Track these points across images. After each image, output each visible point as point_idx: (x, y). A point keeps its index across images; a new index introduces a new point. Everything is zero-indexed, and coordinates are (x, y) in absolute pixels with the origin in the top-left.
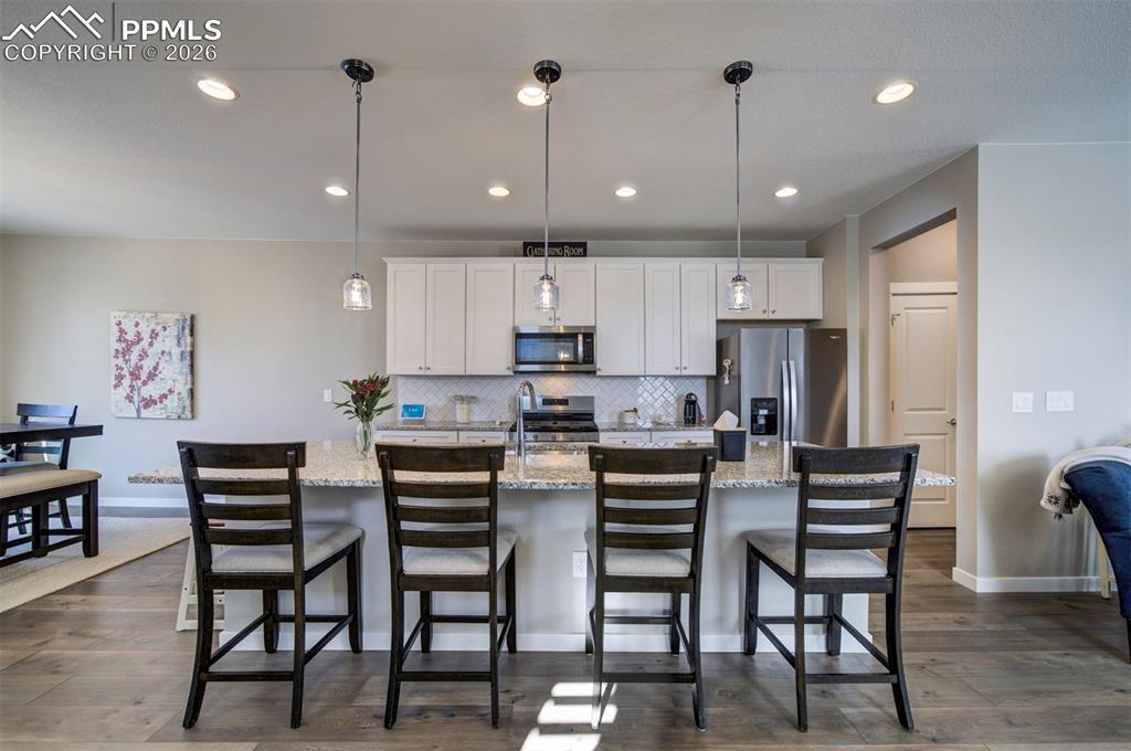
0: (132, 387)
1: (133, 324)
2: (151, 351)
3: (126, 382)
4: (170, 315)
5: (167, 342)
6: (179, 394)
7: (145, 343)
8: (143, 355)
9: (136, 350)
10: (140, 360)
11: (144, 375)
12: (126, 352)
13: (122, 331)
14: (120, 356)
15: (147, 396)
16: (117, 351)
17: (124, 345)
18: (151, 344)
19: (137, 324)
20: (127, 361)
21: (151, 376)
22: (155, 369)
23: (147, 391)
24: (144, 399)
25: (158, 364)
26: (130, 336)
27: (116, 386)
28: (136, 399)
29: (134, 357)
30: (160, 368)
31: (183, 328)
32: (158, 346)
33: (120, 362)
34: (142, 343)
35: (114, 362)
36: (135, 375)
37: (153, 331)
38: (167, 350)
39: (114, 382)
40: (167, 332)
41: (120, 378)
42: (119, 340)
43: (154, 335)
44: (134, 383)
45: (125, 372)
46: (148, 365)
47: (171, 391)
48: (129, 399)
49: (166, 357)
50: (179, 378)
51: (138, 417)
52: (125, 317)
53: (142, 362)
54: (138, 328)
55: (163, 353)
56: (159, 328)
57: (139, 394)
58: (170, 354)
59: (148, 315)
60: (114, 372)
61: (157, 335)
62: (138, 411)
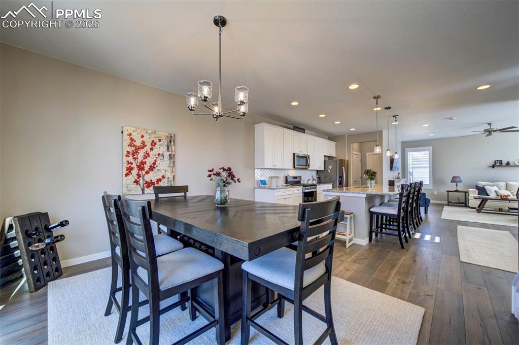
0: (139, 176)
1: (139, 136)
2: (151, 153)
3: (135, 172)
4: (163, 133)
5: (161, 148)
6: (168, 178)
7: (148, 148)
8: (147, 155)
9: (142, 153)
10: (144, 159)
11: (147, 168)
12: (135, 152)
13: (132, 140)
14: (131, 155)
15: (148, 180)
16: (128, 152)
17: (133, 149)
18: (152, 149)
19: (143, 136)
20: (135, 159)
21: (152, 168)
22: (154, 164)
23: (148, 178)
24: (147, 182)
25: (155, 161)
26: (138, 143)
27: (127, 175)
28: (141, 182)
29: (140, 156)
30: (157, 163)
31: (170, 141)
32: (156, 150)
33: (131, 159)
34: (145, 148)
35: (125, 159)
36: (141, 168)
37: (153, 141)
38: (161, 153)
39: (125, 172)
40: (161, 142)
41: (130, 170)
42: (130, 145)
43: (153, 144)
44: (140, 172)
45: (134, 166)
46: (149, 161)
47: (163, 177)
48: (136, 182)
49: (161, 157)
50: (169, 169)
51: (143, 193)
52: (134, 131)
53: (146, 160)
54: (144, 139)
55: (159, 155)
56: (156, 140)
57: (143, 179)
58: (163, 155)
59: (150, 132)
60: (126, 165)
61: (155, 144)
62: (143, 190)
